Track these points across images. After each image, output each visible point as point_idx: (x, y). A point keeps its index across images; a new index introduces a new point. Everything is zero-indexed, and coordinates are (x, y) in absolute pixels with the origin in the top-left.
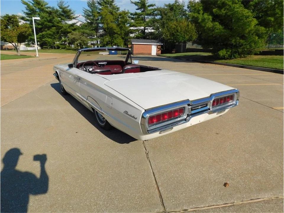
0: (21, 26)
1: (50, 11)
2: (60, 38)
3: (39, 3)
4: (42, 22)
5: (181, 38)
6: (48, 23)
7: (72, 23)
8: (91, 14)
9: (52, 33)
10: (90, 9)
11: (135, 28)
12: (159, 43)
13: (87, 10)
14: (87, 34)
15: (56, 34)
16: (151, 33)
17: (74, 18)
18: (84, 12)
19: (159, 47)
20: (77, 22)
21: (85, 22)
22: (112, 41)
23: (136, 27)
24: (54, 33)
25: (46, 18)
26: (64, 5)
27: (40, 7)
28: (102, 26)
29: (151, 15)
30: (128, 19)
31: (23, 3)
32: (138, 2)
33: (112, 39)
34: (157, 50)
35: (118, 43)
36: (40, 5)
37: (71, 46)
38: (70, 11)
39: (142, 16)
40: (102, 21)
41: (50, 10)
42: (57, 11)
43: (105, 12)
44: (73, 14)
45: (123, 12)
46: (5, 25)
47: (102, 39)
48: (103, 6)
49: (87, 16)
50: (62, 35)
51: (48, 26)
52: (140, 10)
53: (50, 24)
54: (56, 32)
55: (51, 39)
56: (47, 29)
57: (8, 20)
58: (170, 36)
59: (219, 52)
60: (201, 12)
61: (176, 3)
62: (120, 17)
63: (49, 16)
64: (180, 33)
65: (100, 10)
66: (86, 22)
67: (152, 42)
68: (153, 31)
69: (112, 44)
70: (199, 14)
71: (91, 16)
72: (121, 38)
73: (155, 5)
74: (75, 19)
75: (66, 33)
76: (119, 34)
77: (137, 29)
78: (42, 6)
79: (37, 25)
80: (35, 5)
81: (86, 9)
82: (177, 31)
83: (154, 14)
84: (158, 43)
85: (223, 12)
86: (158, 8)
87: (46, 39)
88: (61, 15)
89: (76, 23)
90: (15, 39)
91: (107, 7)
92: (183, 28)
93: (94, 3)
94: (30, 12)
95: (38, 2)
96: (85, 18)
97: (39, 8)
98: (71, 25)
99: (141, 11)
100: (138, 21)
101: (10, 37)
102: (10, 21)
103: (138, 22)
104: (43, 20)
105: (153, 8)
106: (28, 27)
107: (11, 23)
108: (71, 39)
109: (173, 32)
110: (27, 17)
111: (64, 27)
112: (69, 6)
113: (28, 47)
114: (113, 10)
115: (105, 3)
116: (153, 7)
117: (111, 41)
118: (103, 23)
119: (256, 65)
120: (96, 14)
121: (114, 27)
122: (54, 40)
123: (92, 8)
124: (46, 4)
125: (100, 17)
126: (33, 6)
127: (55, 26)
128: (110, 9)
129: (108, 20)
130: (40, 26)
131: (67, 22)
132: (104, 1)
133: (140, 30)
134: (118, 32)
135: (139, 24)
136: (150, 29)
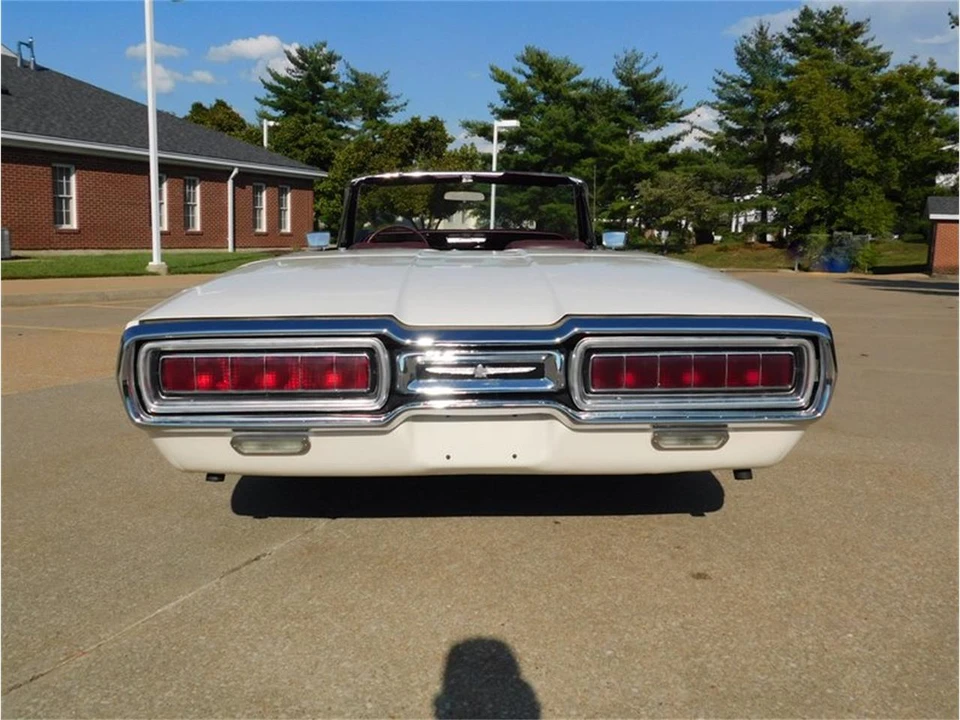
0: (449, 155)
1: (584, 99)
3: (550, 70)
4: (545, 141)
6: (569, 141)
7: (661, 139)
8: (746, 96)
10: (744, 74)
13: (733, 81)
14: (720, 179)
17: (675, 118)
18: (717, 87)
20: (685, 133)
21: (716, 129)
22: (836, 208)
25: (564, 125)
26: (639, 69)
27: (547, 85)
28: (796, 145)
31: (493, 77)
33: (837, 201)
35: (861, 220)
38: (661, 88)
40: (795, 122)
41: (585, 91)
42: (610, 94)
43: (810, 80)
44: (671, 99)
45: (902, 71)
47: (784, 202)
48: (808, 53)
49: (730, 103)
50: (619, 186)
51: (565, 154)
53: (576, 147)
56: (561, 168)
57: (413, 138)
62: (884, 96)
63: (576, 117)
65: (790, 71)
66: (721, 131)
69: (830, 222)
71: (749, 102)
72: (882, 197)
74: (679, 121)
75: (628, 180)
76: (872, 174)
78: (557, 81)
79: (529, 155)
80: (534, 81)
81: (728, 74)
87: (552, 205)
88: (623, 107)
89: (678, 139)
90: (422, 201)
91: (827, 57)
93: (764, 44)
94: (512, 108)
95: (545, 70)
96: (721, 111)
97: (545, 91)
98: (658, 144)
101: (409, 194)
102: (420, 140)
104: (551, 132)
107: (422, 145)
108: (648, 203)
111: (627, 156)
112: (658, 71)
114: (852, 68)
115: (819, 39)
117: (829, 209)
118: (795, 130)
120: (769, 93)
121: (849, 146)
123: (754, 68)
124: (573, 72)
125: (784, 106)
126: (524, 85)
127: (593, 154)
128: (841, 63)
129: (821, 115)
130: (536, 156)
131: (642, 135)
132: (813, 32)
134: (868, 165)
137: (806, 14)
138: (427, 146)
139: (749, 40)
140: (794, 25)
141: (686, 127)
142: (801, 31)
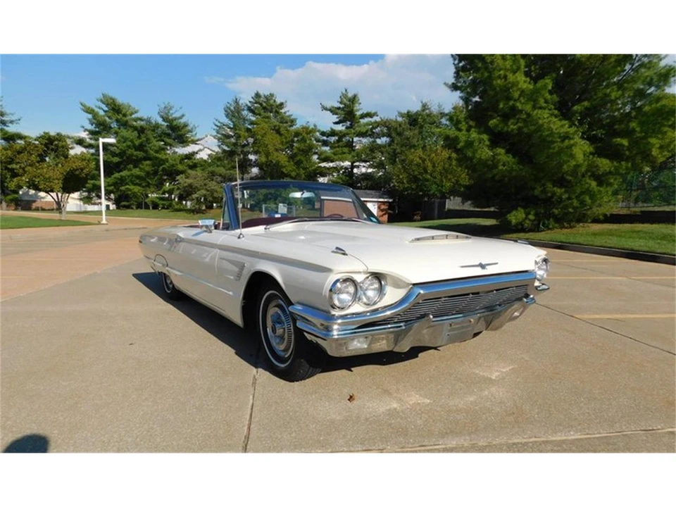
0: (73, 157)
1: (142, 127)
2: (160, 185)
3: (119, 109)
4: (121, 149)
5: (434, 187)
6: (136, 150)
7: (187, 153)
8: (231, 133)
9: (143, 174)
10: (230, 122)
11: (331, 165)
12: (383, 198)
13: (224, 125)
14: (220, 175)
15: (152, 177)
16: (366, 177)
17: (194, 142)
18: (216, 127)
19: (383, 207)
20: (200, 150)
21: (217, 149)
22: (279, 193)
23: (332, 161)
24: (148, 174)
25: (132, 141)
26: (172, 114)
27: (119, 117)
28: (256, 160)
29: (367, 136)
30: (313, 144)
31: (83, 110)
32: (339, 108)
34: (377, 213)
36: (121, 113)
37: (184, 202)
38: (186, 125)
39: (348, 138)
40: (256, 148)
41: (142, 123)
42: (157, 126)
43: (262, 128)
44: (191, 132)
45: (303, 128)
46: (40, 155)
48: (260, 115)
49: (223, 137)
50: (165, 177)
51: (134, 158)
52: (343, 126)
53: (140, 154)
54: (152, 172)
55: (139, 188)
56: (131, 166)
57: (46, 145)
58: (407, 182)
59: (508, 215)
60: (464, 126)
61: (423, 111)
62: (296, 139)
63: (139, 137)
64: (431, 175)
65: (252, 123)
66: (220, 151)
67: (368, 194)
68: (370, 170)
69: (275, 200)
70: (460, 130)
71: (233, 137)
73: (375, 114)
74: (196, 144)
75: (172, 174)
76: (294, 176)
77: (335, 166)
78: (125, 115)
79: (111, 157)
80: (110, 114)
81: (221, 121)
82: (426, 171)
83: (374, 133)
84: (380, 198)
85: (512, 126)
86: (382, 120)
87: (127, 186)
88: (165, 134)
89: (197, 153)
90: (58, 184)
91: (268, 117)
92: (438, 164)
93: (238, 108)
94: (97, 129)
95: (117, 108)
96: (219, 140)
97: (117, 121)
99: (344, 128)
100: (338, 149)
101: (49, 179)
102: (51, 147)
103: (337, 151)
104: (125, 145)
105: (373, 120)
106: (87, 158)
107: (52, 150)
108: (184, 187)
109: (416, 173)
110: (91, 139)
111: (170, 161)
112: (183, 116)
113: (86, 205)
114: (281, 124)
115: (264, 108)
116: (372, 117)
118: (256, 153)
119: (591, 243)
120: (243, 133)
121: (282, 162)
122: (148, 188)
123: (234, 119)
124: (133, 111)
125: (251, 140)
126: (104, 116)
127: (149, 159)
128: (274, 121)
129: (269, 146)
130: (116, 158)
131: (177, 150)
132: (261, 105)
133: (342, 168)
134: (292, 171)
135: (340, 154)
136: (364, 167)
137: (258, 95)
138: (55, 151)
139: (231, 105)
140: (252, 100)
141: (202, 147)
142: (256, 103)
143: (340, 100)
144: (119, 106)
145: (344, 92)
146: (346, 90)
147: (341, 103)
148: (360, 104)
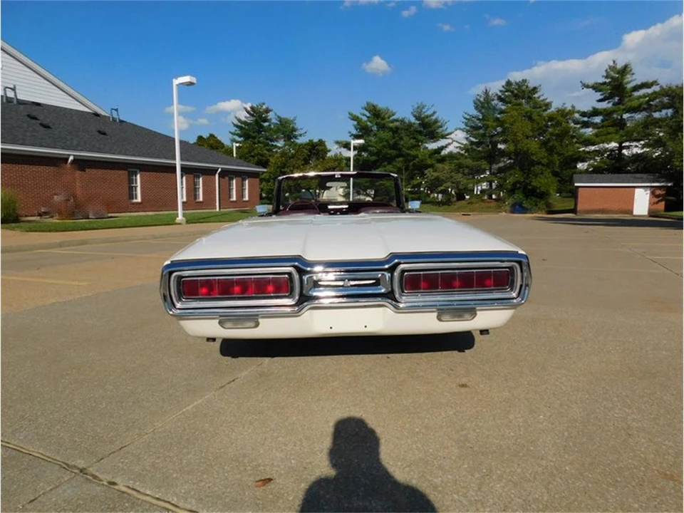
1: (397, 128)
2: (411, 179)
3: (379, 114)
6: (391, 149)
7: (437, 148)
8: (480, 125)
10: (478, 114)
11: (593, 148)
12: (658, 182)
13: (473, 117)
14: (467, 167)
15: (404, 172)
16: (636, 157)
17: (444, 137)
18: (465, 120)
19: (658, 192)
20: (449, 144)
21: (465, 142)
22: (527, 181)
23: (593, 144)
24: (400, 169)
25: (387, 141)
26: (425, 112)
27: (378, 121)
28: (506, 149)
29: (641, 111)
30: (570, 127)
31: (349, 118)
32: (604, 83)
33: (528, 177)
34: (650, 200)
36: (380, 117)
37: (436, 196)
38: (436, 121)
39: (615, 116)
40: (505, 137)
41: (397, 124)
42: (410, 125)
43: (512, 116)
44: (441, 127)
45: (558, 111)
46: (304, 159)
47: (501, 178)
48: (510, 103)
49: (472, 129)
50: (416, 172)
51: (388, 156)
52: (609, 102)
53: (393, 152)
54: (403, 168)
56: (386, 163)
57: (310, 150)
62: (549, 124)
63: (393, 137)
65: (502, 112)
66: (468, 143)
67: (638, 178)
68: (643, 150)
71: (481, 128)
72: (550, 175)
73: (654, 83)
74: (446, 138)
75: (421, 168)
76: (545, 163)
77: (598, 149)
78: (383, 119)
80: (370, 119)
81: (470, 114)
83: (651, 105)
84: (654, 182)
86: (663, 89)
88: (417, 131)
89: (446, 147)
90: (315, 183)
91: (520, 104)
93: (488, 98)
94: (360, 133)
95: (377, 113)
96: (467, 133)
97: (377, 124)
98: (435, 150)
99: (610, 105)
102: (313, 151)
103: (600, 132)
104: (381, 145)
105: (649, 91)
106: (339, 159)
107: (314, 154)
108: (431, 180)
111: (420, 156)
112: (434, 113)
114: (533, 110)
115: (516, 96)
116: (650, 88)
117: (524, 182)
118: (505, 142)
120: (491, 123)
121: (533, 149)
123: (483, 111)
124: (391, 114)
125: (499, 129)
126: (366, 121)
127: (402, 156)
128: (527, 107)
129: (518, 134)
130: (373, 157)
131: (427, 145)
132: (512, 92)
133: (606, 150)
134: (543, 159)
135: (605, 135)
136: (636, 146)
137: (509, 83)
138: (317, 154)
139: (480, 97)
141: (450, 141)
142: (507, 91)
143: (605, 75)
144: (379, 111)
145: (612, 64)
146: (614, 62)
147: (607, 77)
148: (633, 74)
